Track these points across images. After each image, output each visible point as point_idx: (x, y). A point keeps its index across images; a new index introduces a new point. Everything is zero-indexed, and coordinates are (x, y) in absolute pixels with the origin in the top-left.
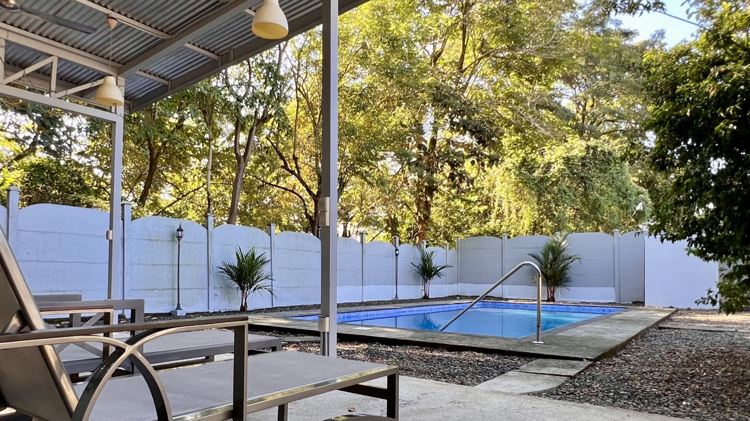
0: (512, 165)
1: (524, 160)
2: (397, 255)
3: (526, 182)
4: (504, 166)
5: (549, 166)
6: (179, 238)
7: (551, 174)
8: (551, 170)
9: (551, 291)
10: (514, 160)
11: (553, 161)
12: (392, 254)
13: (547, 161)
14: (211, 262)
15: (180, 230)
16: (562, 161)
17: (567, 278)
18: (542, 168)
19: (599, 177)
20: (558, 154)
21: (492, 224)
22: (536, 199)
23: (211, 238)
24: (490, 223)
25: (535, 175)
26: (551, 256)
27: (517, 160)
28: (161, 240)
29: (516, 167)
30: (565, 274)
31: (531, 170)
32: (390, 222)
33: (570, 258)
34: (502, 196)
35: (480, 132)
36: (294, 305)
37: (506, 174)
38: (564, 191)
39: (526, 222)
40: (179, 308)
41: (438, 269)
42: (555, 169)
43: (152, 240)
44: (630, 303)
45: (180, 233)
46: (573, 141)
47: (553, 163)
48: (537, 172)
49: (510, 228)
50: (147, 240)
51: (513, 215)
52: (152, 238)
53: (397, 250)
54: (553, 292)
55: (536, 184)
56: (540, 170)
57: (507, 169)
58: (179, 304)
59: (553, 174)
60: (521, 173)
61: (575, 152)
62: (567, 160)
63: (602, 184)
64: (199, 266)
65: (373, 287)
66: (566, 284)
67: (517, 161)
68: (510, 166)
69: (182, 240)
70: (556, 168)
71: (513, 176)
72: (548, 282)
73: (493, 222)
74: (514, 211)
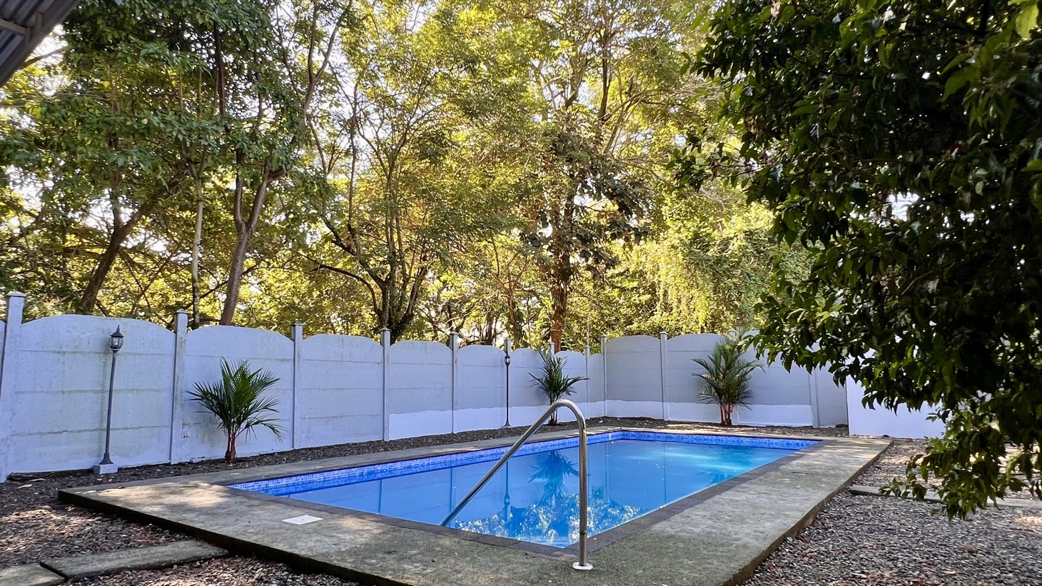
0: (678, 241)
1: (696, 235)
2: (507, 364)
3: (698, 264)
4: (669, 243)
5: (726, 243)
6: (115, 349)
7: (730, 252)
8: (730, 247)
9: (725, 412)
10: (682, 236)
11: (732, 236)
12: (502, 363)
13: (725, 237)
14: (179, 385)
15: (117, 335)
16: (743, 235)
17: (746, 392)
18: (719, 245)
19: (792, 256)
20: (738, 227)
21: (657, 318)
22: (712, 285)
23: (181, 346)
24: (655, 317)
25: (709, 254)
26: (723, 364)
27: (686, 235)
28: (80, 353)
29: (685, 245)
30: (744, 387)
31: (705, 248)
32: (512, 317)
33: (748, 365)
34: (668, 281)
35: (621, 195)
36: (333, 444)
37: (672, 253)
38: (748, 275)
39: (701, 315)
40: (106, 460)
41: (569, 382)
42: (734, 246)
43: (64, 353)
44: (834, 427)
45: (116, 340)
46: (758, 211)
47: (732, 239)
48: (712, 250)
49: (681, 323)
50: (54, 352)
51: (683, 307)
52: (65, 349)
53: (507, 357)
54: (728, 413)
55: (711, 266)
56: (715, 248)
57: (673, 246)
58: (107, 455)
59: (732, 253)
60: (691, 252)
61: (760, 224)
62: (749, 235)
63: (797, 266)
64: (157, 391)
65: (470, 411)
66: (744, 401)
67: (687, 237)
68: (676, 242)
69: (120, 351)
70: (736, 245)
71: (680, 255)
72: (720, 398)
73: (659, 316)
74: (684, 301)
